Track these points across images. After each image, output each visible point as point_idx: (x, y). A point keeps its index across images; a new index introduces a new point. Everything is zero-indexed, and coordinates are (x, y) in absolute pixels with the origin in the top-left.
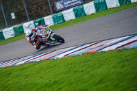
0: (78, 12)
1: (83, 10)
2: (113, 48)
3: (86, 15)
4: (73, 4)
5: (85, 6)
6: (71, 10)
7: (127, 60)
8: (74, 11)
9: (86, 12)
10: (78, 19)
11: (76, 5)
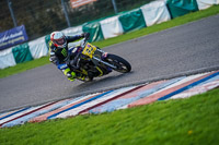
0: (20, 54)
1: (28, 51)
2: (74, 112)
3: (32, 59)
4: (13, 41)
5: (31, 44)
6: (9, 51)
7: (95, 132)
8: (13, 52)
9: (33, 54)
10: (21, 65)
11: (16, 44)
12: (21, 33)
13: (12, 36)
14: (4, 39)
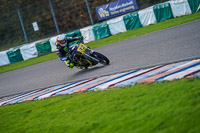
0: (130, 21)
3: (141, 26)
4: (124, 10)
5: (141, 13)
6: (121, 18)
8: (124, 19)
9: (142, 22)
10: (131, 31)
11: (127, 12)
12: (131, 3)
13: (123, 5)
14: (116, 8)
